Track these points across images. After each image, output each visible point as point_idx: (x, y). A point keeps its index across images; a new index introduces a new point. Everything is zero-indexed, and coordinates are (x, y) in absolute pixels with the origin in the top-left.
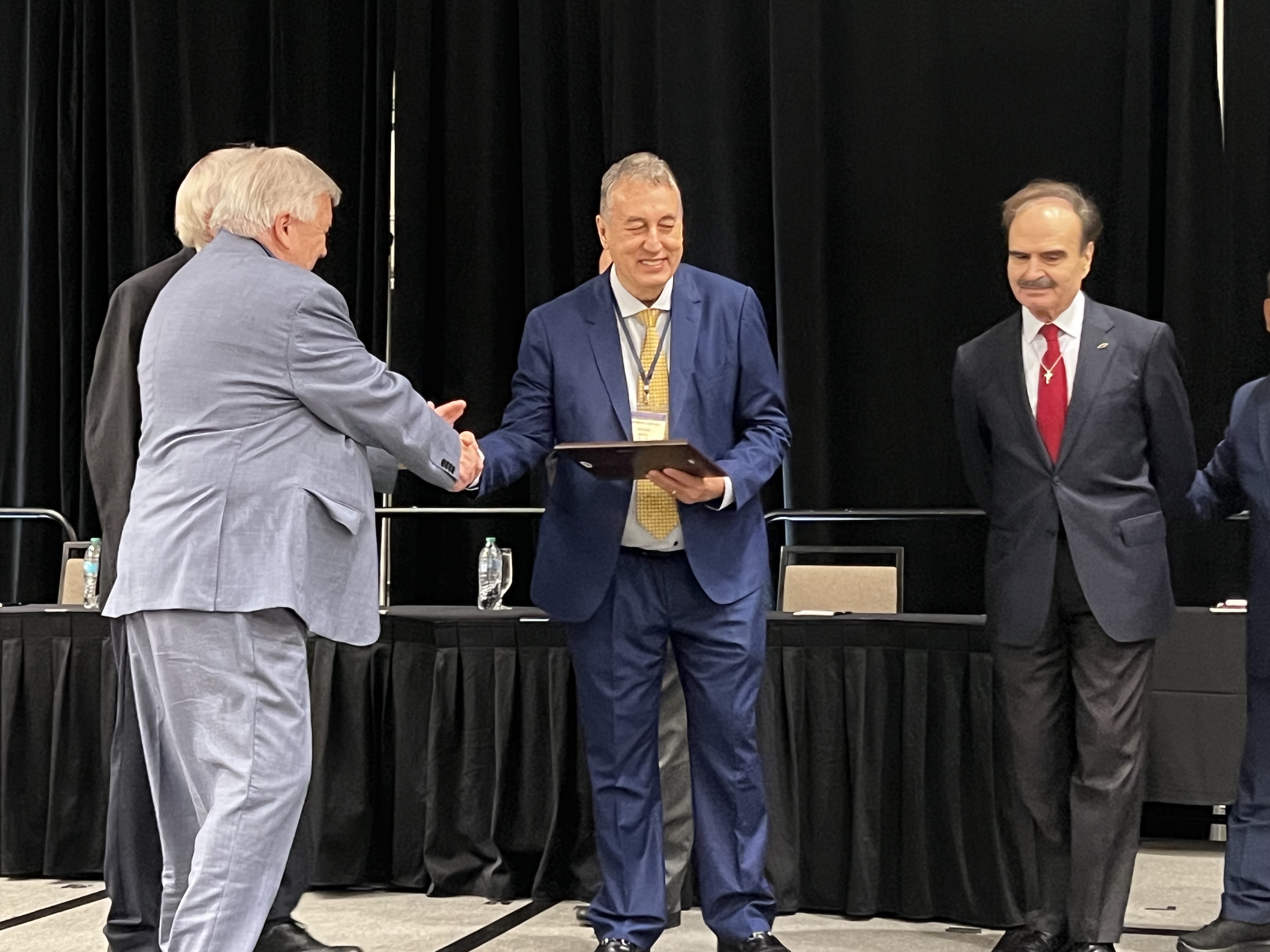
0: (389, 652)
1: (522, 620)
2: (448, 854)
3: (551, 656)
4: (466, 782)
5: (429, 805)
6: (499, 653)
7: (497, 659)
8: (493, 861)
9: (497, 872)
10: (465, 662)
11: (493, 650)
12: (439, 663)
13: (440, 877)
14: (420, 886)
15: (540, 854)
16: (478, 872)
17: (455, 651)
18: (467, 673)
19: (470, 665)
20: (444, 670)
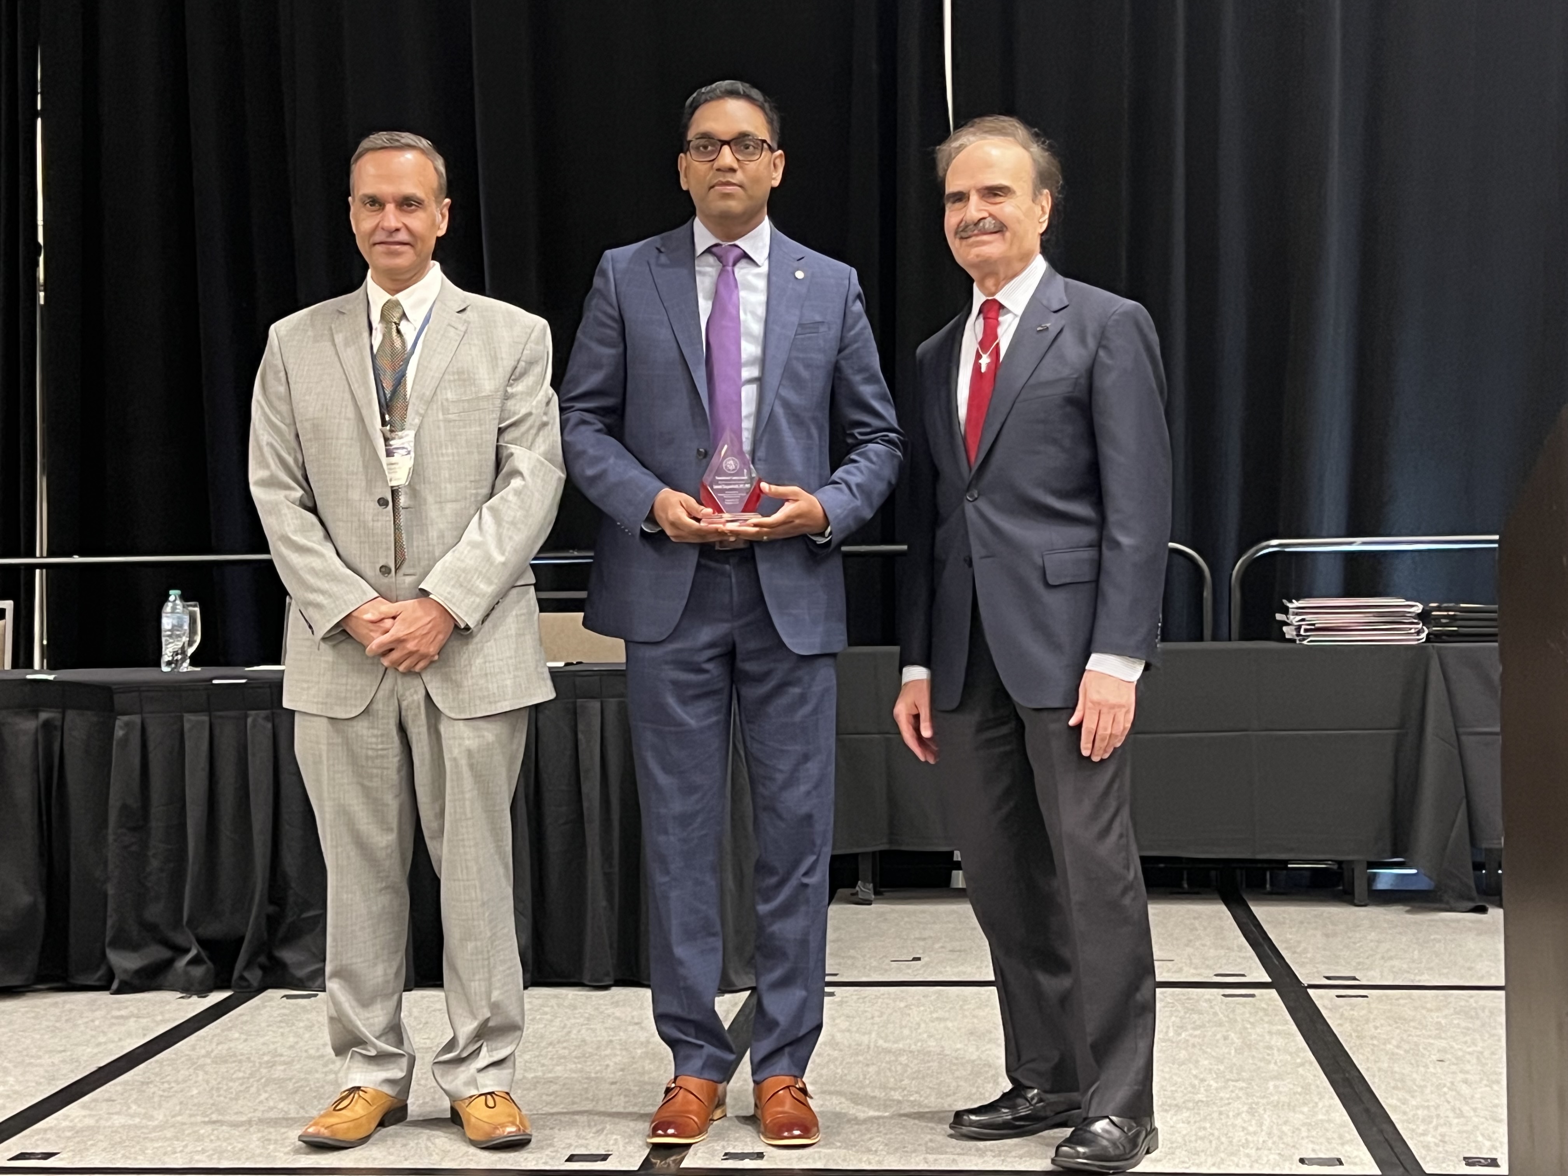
0: (58, 723)
1: (215, 682)
2: (134, 947)
3: (250, 723)
4: (155, 864)
5: (109, 892)
6: (190, 720)
7: (187, 726)
8: (187, 951)
9: (191, 962)
10: (150, 732)
11: (182, 717)
12: (119, 733)
13: (125, 971)
14: (102, 983)
15: (241, 939)
16: (168, 964)
17: (136, 719)
18: (151, 746)
19: (155, 732)
20: (125, 740)
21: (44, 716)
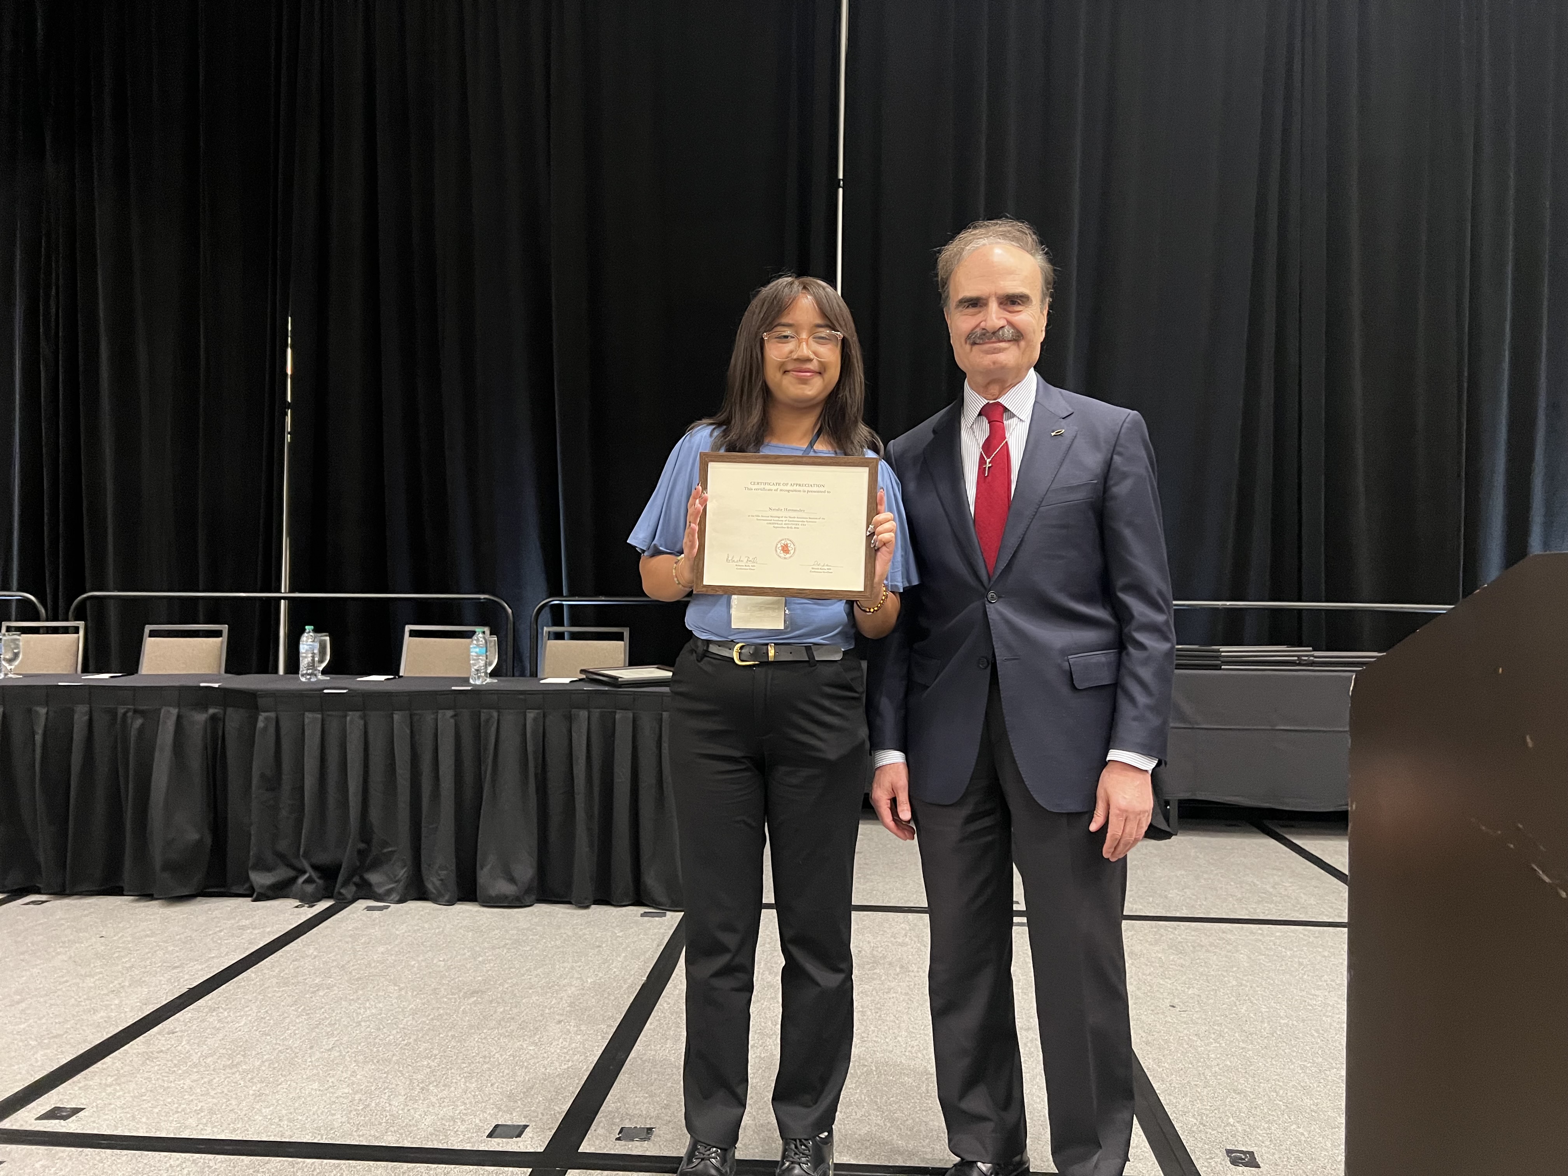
0: (222, 716)
1: (326, 691)
2: (268, 869)
3: (348, 718)
4: (284, 813)
5: (253, 832)
6: (308, 715)
7: (306, 721)
8: (305, 872)
9: (307, 880)
10: (282, 724)
11: (304, 714)
12: (260, 724)
13: (262, 886)
14: (247, 892)
15: (339, 867)
16: (294, 880)
17: (272, 715)
18: (283, 732)
19: (285, 726)
20: (265, 728)
21: (211, 711)
